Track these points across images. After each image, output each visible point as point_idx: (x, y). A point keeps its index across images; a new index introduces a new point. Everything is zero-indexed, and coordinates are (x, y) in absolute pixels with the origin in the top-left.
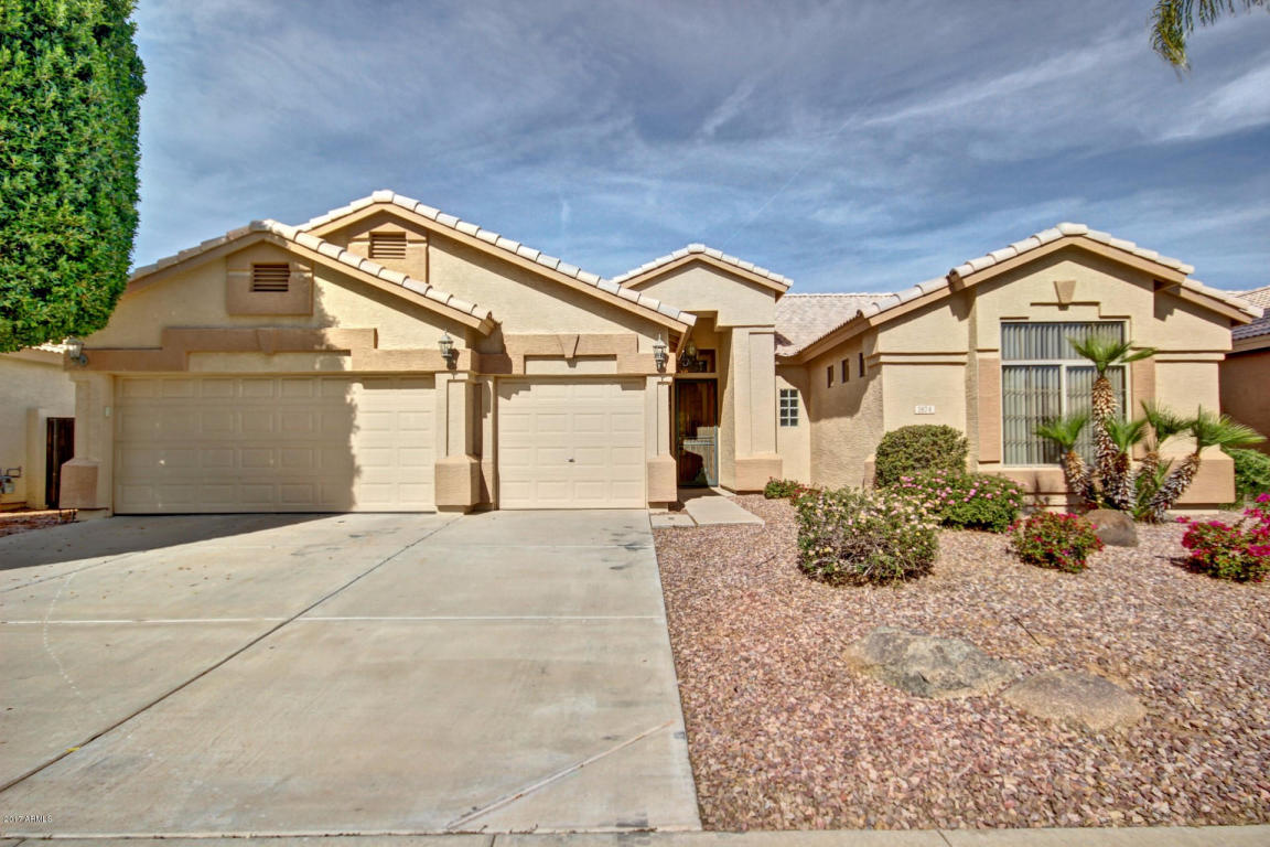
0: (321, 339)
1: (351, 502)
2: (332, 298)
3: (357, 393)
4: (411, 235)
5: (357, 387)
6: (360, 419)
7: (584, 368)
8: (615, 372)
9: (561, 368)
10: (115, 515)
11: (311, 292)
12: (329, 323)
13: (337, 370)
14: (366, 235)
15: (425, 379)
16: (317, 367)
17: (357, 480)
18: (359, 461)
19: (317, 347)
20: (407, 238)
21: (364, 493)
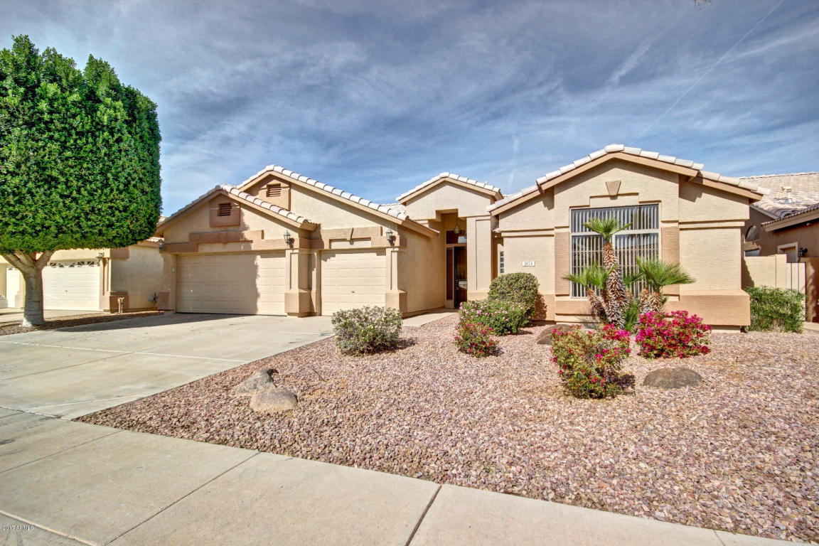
0: (242, 236)
1: (256, 309)
2: (248, 217)
3: (259, 260)
4: (283, 185)
5: (258, 257)
6: (260, 272)
7: (357, 245)
8: (370, 247)
9: (346, 245)
10: (177, 313)
11: (240, 214)
12: (246, 229)
13: (249, 250)
14: (265, 186)
15: (280, 253)
16: (242, 248)
17: (258, 300)
18: (259, 291)
19: (241, 240)
20: (281, 186)
21: (262, 306)
